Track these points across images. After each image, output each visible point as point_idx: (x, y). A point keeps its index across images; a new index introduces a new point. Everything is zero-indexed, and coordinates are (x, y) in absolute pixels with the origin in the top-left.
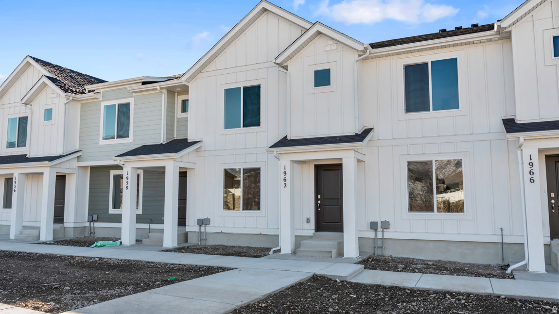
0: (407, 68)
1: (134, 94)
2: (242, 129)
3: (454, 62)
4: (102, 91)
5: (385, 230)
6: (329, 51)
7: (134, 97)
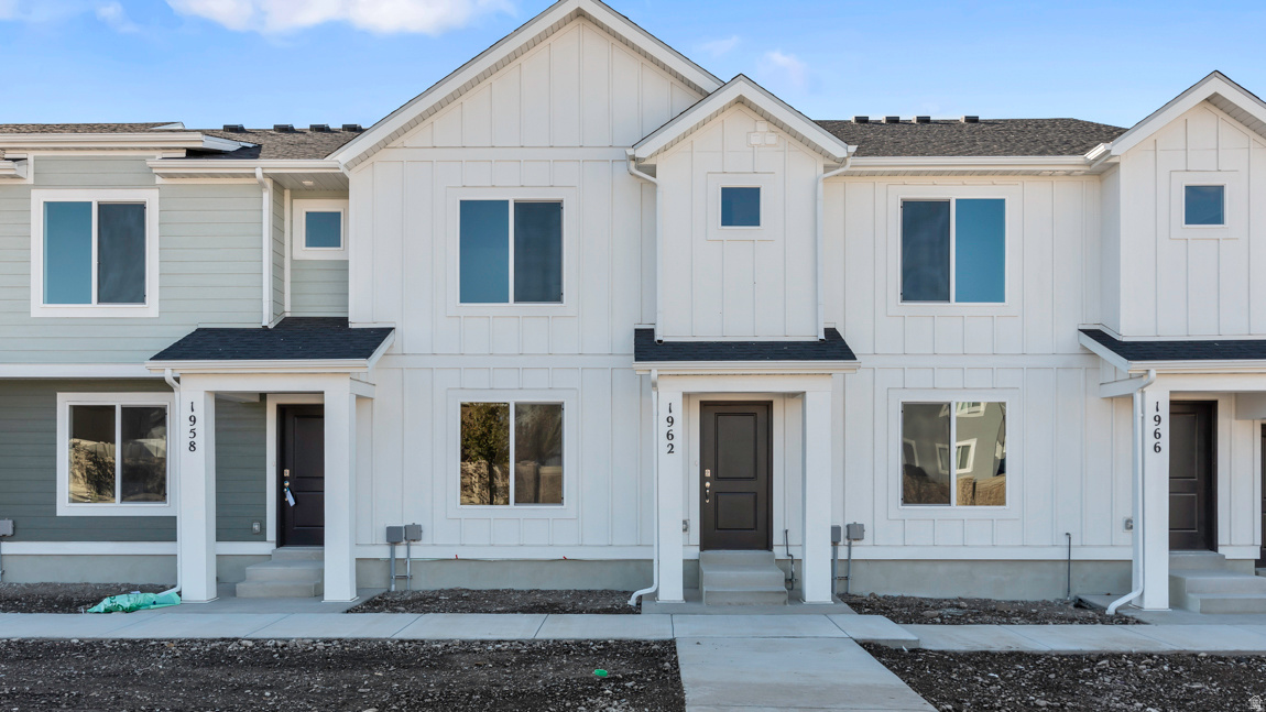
0: (908, 206)
1: (159, 180)
2: (511, 307)
3: (997, 206)
4: (31, 156)
5: (853, 543)
6: (759, 146)
7: (159, 187)
